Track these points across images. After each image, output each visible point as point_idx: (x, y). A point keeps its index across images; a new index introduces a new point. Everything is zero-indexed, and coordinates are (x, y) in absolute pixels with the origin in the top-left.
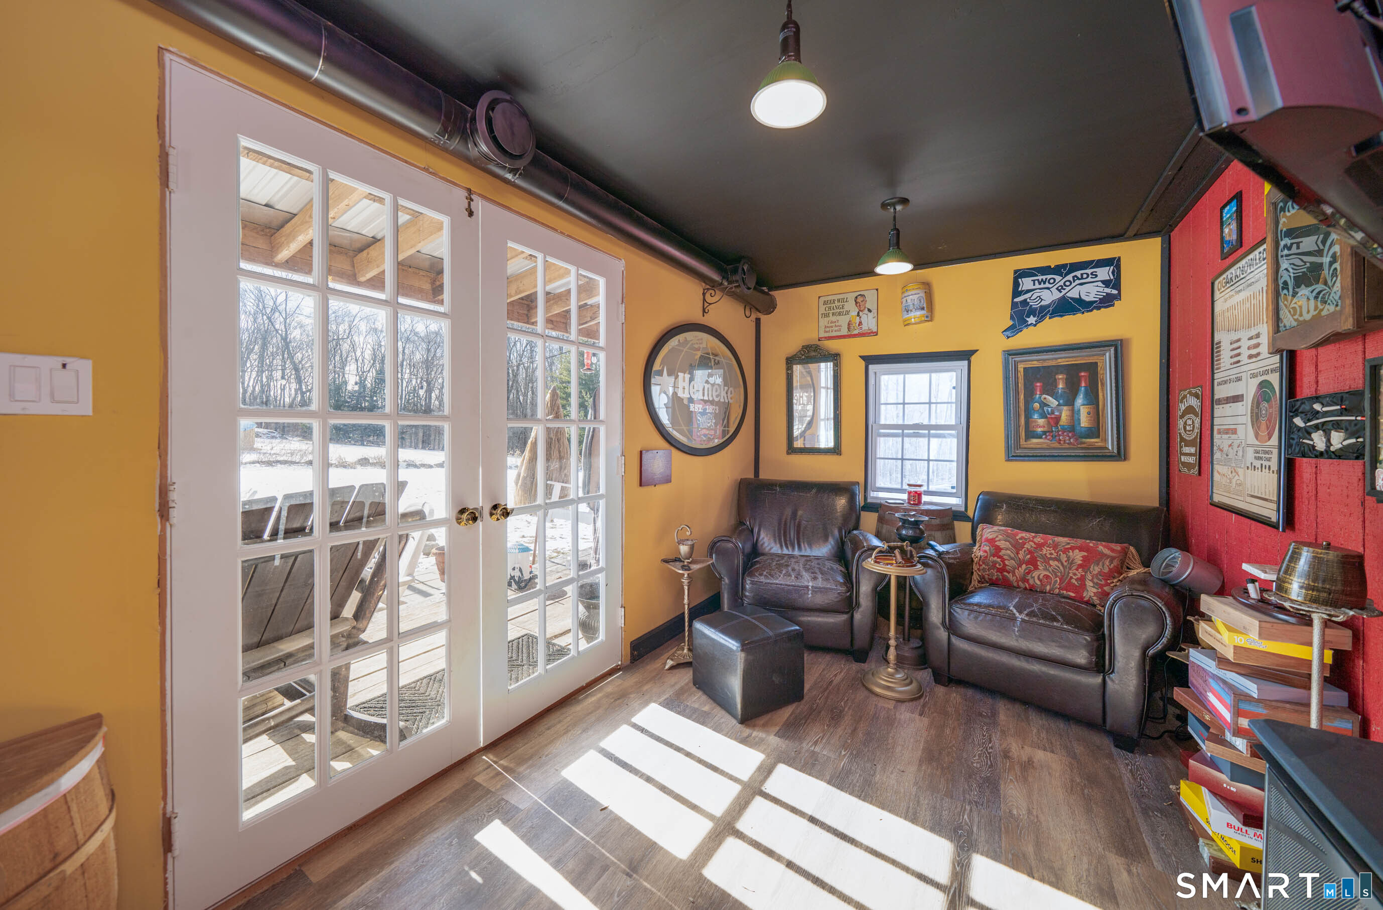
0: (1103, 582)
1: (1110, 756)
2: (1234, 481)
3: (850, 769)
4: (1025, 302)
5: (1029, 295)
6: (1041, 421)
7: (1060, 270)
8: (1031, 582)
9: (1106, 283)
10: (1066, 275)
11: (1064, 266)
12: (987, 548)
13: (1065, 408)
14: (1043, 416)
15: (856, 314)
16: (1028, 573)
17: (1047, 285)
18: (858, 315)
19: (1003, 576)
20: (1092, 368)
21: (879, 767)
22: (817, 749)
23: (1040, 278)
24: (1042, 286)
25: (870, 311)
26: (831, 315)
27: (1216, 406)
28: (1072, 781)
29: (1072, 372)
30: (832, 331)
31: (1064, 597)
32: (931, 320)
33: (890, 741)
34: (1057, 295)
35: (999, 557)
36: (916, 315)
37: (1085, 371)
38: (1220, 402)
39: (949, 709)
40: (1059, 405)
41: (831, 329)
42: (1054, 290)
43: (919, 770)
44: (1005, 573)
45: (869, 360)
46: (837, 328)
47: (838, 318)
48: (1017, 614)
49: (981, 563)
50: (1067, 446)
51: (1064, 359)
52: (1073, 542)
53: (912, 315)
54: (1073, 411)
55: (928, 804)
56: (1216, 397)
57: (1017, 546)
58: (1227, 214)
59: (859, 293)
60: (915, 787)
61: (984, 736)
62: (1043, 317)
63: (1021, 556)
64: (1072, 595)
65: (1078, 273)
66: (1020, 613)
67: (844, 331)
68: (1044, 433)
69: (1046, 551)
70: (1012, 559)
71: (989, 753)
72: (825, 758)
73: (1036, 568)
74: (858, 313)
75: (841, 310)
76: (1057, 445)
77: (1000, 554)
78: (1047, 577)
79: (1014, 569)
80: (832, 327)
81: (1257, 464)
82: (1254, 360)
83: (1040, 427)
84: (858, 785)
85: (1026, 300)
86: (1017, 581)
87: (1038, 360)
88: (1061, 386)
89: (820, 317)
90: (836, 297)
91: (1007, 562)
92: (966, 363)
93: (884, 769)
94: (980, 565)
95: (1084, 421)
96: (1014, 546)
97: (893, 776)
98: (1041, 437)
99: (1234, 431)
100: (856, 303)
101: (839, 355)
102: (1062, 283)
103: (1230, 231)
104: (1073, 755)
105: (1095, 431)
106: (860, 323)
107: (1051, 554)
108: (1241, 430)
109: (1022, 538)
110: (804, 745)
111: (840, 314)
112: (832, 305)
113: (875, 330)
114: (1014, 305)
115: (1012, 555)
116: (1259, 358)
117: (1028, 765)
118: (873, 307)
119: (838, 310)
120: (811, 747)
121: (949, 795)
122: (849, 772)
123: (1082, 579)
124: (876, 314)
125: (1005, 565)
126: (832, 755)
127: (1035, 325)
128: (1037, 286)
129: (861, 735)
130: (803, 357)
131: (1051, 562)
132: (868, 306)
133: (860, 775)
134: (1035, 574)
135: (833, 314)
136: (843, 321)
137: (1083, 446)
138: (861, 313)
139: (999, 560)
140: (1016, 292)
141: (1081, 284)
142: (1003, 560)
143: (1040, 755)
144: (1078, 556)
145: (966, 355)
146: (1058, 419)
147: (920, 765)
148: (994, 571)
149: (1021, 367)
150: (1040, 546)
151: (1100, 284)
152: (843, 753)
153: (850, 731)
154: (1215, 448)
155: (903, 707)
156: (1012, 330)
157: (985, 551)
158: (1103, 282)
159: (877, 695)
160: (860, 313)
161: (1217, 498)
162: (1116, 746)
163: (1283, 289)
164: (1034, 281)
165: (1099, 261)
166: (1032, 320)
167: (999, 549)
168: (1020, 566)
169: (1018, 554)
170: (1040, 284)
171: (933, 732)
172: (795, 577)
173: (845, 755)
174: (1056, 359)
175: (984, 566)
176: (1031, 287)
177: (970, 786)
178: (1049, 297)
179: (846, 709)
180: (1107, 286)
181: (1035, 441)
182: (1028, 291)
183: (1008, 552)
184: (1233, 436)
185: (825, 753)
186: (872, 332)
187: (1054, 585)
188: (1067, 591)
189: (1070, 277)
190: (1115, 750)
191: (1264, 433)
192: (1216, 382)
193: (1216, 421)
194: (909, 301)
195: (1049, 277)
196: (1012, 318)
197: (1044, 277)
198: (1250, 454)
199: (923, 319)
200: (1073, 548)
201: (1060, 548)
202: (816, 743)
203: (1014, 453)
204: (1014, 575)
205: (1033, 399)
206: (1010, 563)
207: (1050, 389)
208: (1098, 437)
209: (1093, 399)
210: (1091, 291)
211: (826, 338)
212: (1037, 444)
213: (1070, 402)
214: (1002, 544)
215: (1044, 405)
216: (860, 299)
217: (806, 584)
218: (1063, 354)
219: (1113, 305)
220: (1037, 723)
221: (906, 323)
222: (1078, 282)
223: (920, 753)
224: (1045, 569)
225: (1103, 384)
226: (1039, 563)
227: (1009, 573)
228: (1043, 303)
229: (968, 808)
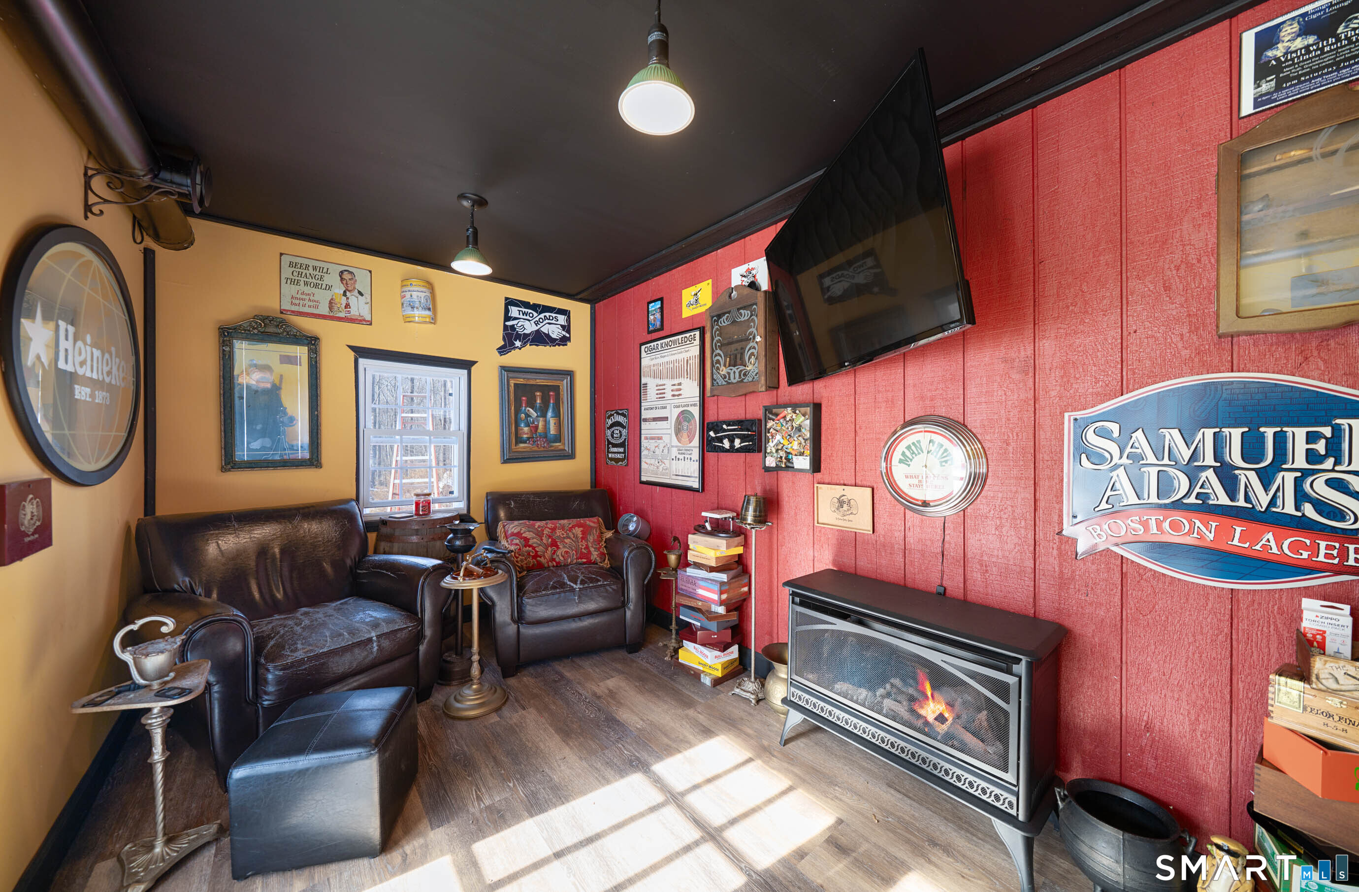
0: (598, 546)
1: (633, 661)
2: (661, 468)
3: (532, 791)
4: (512, 327)
5: (517, 321)
6: (526, 429)
7: (535, 307)
8: (557, 560)
9: (563, 327)
10: (541, 313)
11: (539, 306)
12: (517, 541)
13: (541, 419)
14: (527, 425)
15: (342, 292)
16: (554, 553)
17: (528, 317)
18: (345, 294)
19: (537, 561)
20: (556, 389)
21: (547, 770)
22: (488, 802)
23: (524, 310)
24: (525, 317)
25: (360, 293)
26: (302, 283)
27: (642, 423)
28: (636, 686)
29: (545, 389)
30: (304, 306)
31: (581, 564)
32: (434, 324)
33: (530, 745)
34: (535, 328)
35: (530, 546)
36: (419, 314)
37: (553, 392)
38: (645, 420)
39: (535, 691)
40: (537, 416)
41: (301, 302)
42: (532, 322)
43: (571, 748)
44: (538, 559)
45: (361, 352)
46: (311, 304)
47: (314, 290)
48: (575, 586)
49: (517, 555)
50: (542, 449)
51: (541, 381)
52: (574, 521)
53: (416, 312)
54: (545, 421)
55: (602, 765)
56: (643, 417)
57: (540, 535)
58: (652, 307)
59: (347, 268)
60: (583, 761)
61: (574, 694)
62: (525, 343)
63: (545, 541)
64: (585, 560)
65: (547, 314)
66: (576, 584)
67: (324, 310)
68: (528, 439)
69: (559, 533)
70: (540, 545)
71: (589, 702)
72: (504, 802)
73: (558, 548)
74: (345, 292)
75: (320, 282)
76: (536, 449)
77: (530, 543)
78: (567, 552)
79: (544, 553)
80: (304, 300)
81: (681, 457)
82: (676, 397)
83: (526, 434)
84: (551, 797)
85: (514, 325)
86: (548, 563)
87: (524, 379)
88: (538, 402)
89: (283, 281)
90: (312, 263)
91: (537, 549)
92: (465, 372)
93: (551, 768)
94: (517, 558)
95: (553, 431)
96: (537, 535)
97: (563, 768)
98: (526, 443)
99: (660, 438)
100: (342, 279)
101: (318, 339)
102: (537, 319)
103: (655, 318)
104: (621, 672)
105: (558, 438)
106: (347, 306)
107: (563, 534)
108: (666, 438)
109: (539, 527)
110: (472, 810)
111: (316, 286)
112: (304, 272)
113: (368, 318)
114: (506, 328)
115: (539, 542)
116: (680, 397)
117: (612, 694)
118: (366, 291)
119: (315, 281)
120: (479, 805)
121: (604, 748)
122: (534, 794)
123: (587, 547)
124: (369, 300)
125: (536, 552)
126: (507, 794)
127: (520, 349)
128: (521, 316)
129: (505, 760)
130: (256, 331)
131: (566, 540)
132: (358, 286)
133: (544, 789)
134: (559, 552)
135: (306, 284)
136: (322, 298)
137: (552, 448)
138: (348, 294)
139: (531, 549)
140: (507, 318)
141: (549, 324)
142: (534, 548)
143: (611, 683)
144: (578, 531)
145: (467, 365)
146: (537, 427)
147: (568, 744)
148: (530, 559)
149: (512, 382)
150: (553, 530)
151: (559, 326)
152: (511, 785)
153: (493, 764)
154: (642, 448)
155: (506, 711)
156: (502, 350)
157: (517, 544)
158: (562, 326)
159: (474, 718)
160: (348, 292)
161: (644, 479)
162: (630, 653)
163: (716, 363)
164: (519, 311)
165: (559, 309)
166: (518, 343)
167: (526, 540)
168: (547, 549)
169: (542, 540)
170: (523, 315)
171: (546, 715)
172: (349, 634)
173: (514, 785)
174: (536, 379)
175: (520, 557)
176: (518, 316)
177: (605, 732)
178: (530, 328)
179: (466, 748)
180: (564, 330)
181: (522, 445)
182: (516, 319)
183: (535, 540)
184: (660, 441)
185: (497, 799)
186: (364, 320)
187: (572, 558)
188: (581, 559)
189: (542, 316)
190: (630, 656)
191: (685, 438)
192: (643, 408)
193: (643, 432)
194: (415, 297)
195: (530, 311)
196: (504, 339)
197: (526, 310)
198: (674, 452)
199: (428, 320)
200: (574, 527)
201: (566, 528)
202: (479, 799)
203: (510, 457)
204: (545, 558)
205: (521, 410)
206: (540, 549)
207: (531, 404)
208: (560, 442)
209: (557, 414)
210: (555, 331)
211: (293, 312)
212: (524, 448)
213: (544, 415)
214: (527, 535)
215: (528, 415)
216: (346, 276)
217: (367, 636)
218: (542, 376)
219: (566, 345)
220: (587, 664)
221: (408, 319)
222: (547, 321)
223: (556, 735)
224: (565, 547)
225: (563, 402)
226: (559, 544)
227: (540, 557)
228: (525, 332)
229: (620, 745)
